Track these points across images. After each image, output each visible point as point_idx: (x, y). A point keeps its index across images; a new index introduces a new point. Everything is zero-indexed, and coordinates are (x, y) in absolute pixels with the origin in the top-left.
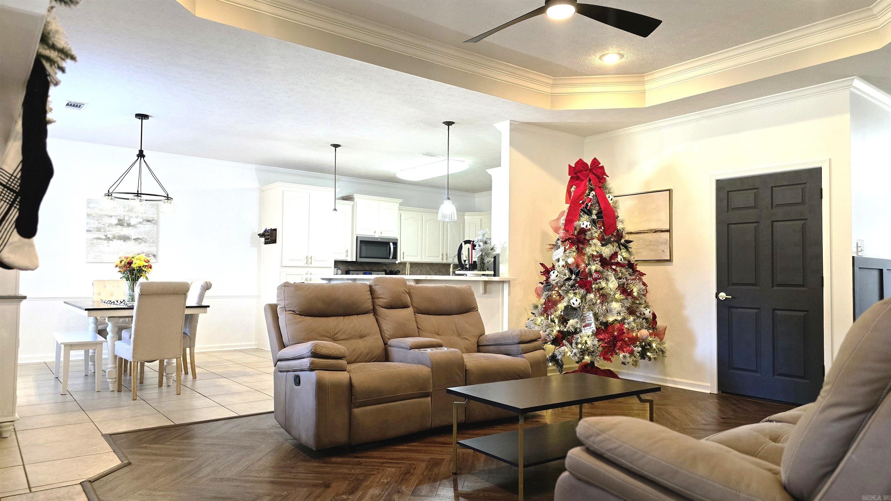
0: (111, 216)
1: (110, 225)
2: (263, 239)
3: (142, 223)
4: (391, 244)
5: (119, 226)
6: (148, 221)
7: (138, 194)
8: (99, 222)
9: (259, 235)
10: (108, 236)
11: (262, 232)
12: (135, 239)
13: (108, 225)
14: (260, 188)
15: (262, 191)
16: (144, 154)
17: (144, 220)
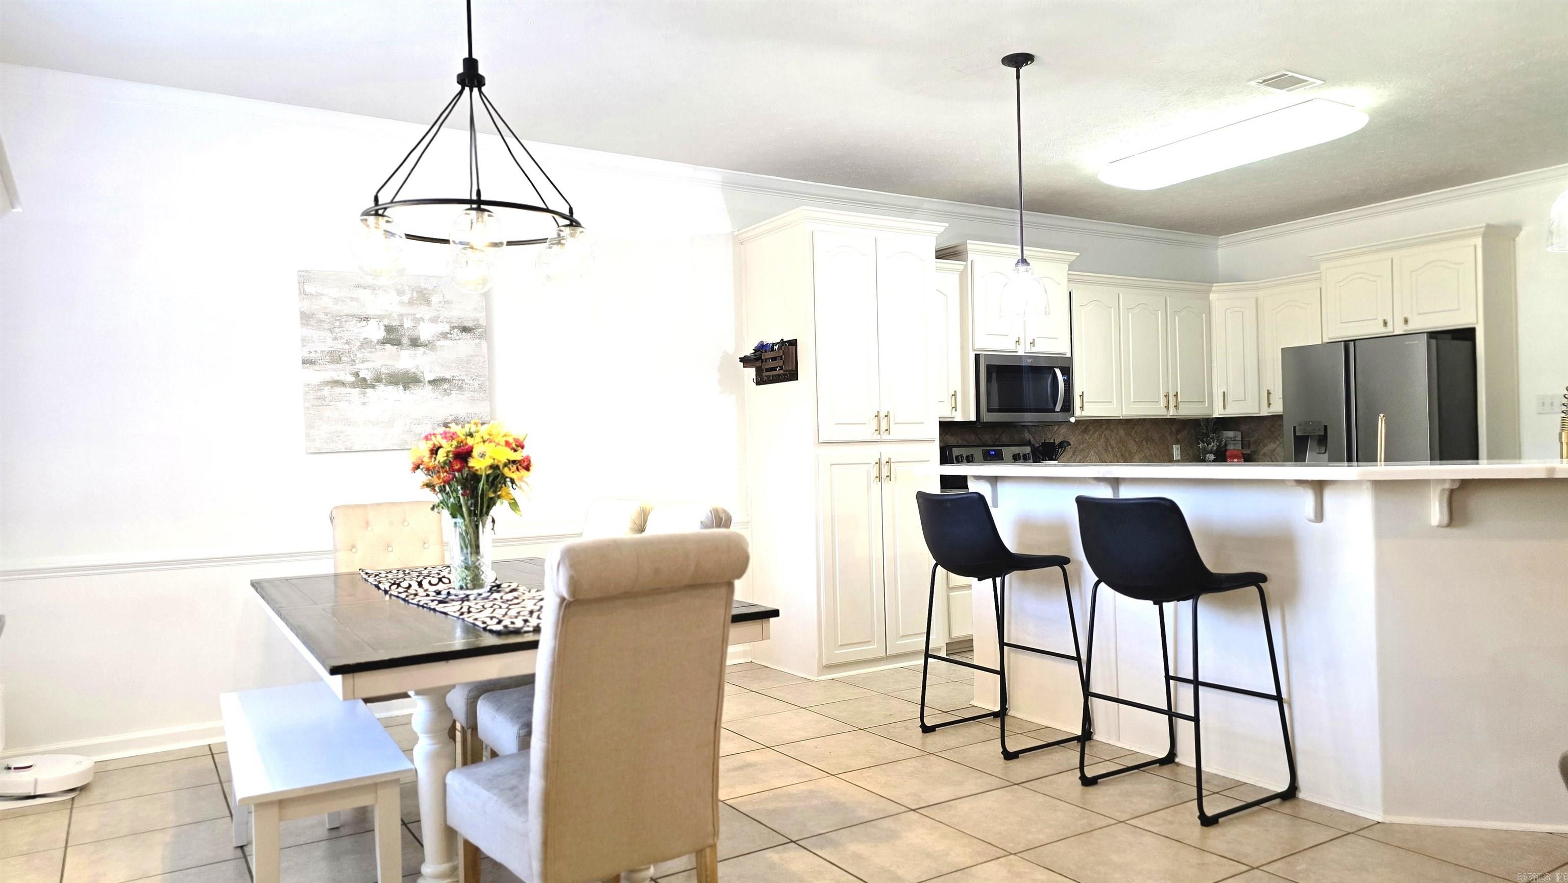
0: (367, 319)
1: (366, 344)
2: (751, 372)
3: (449, 336)
4: (1058, 372)
5: (388, 346)
6: (465, 329)
7: (478, 204)
8: (334, 334)
9: (742, 360)
10: (362, 375)
11: (748, 351)
12: (433, 382)
13: (358, 344)
14: (736, 233)
15: (739, 242)
16: (481, 71)
17: (453, 328)
